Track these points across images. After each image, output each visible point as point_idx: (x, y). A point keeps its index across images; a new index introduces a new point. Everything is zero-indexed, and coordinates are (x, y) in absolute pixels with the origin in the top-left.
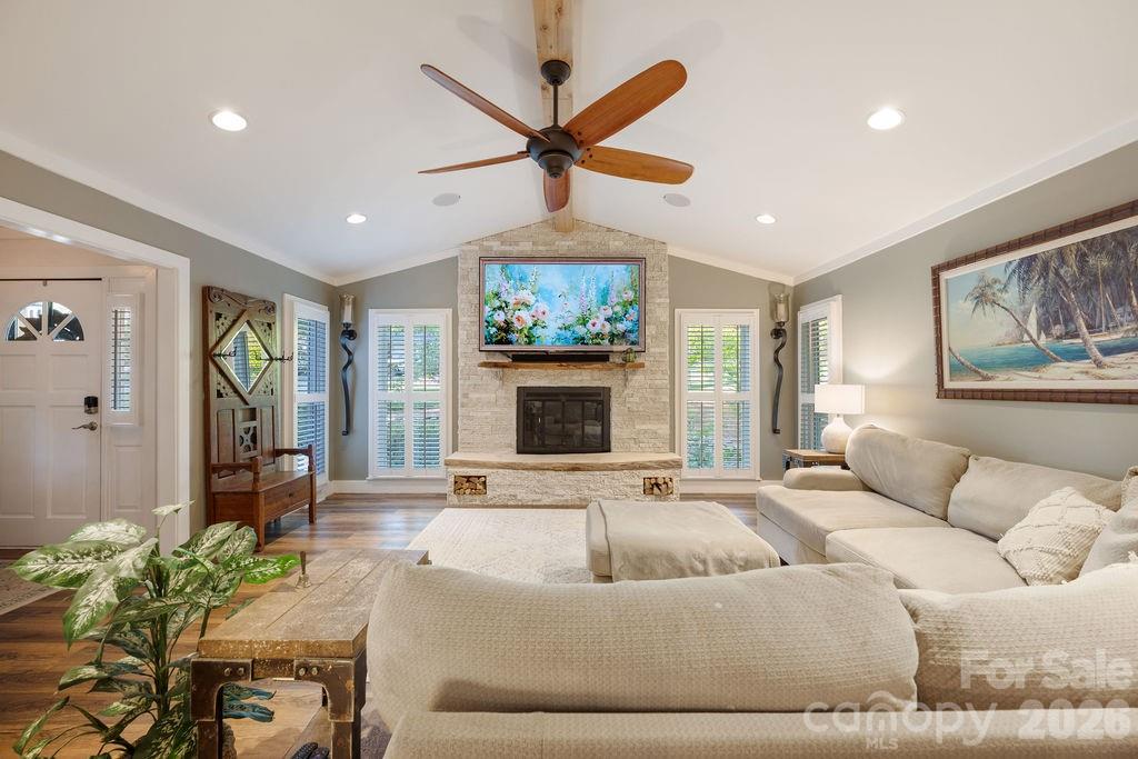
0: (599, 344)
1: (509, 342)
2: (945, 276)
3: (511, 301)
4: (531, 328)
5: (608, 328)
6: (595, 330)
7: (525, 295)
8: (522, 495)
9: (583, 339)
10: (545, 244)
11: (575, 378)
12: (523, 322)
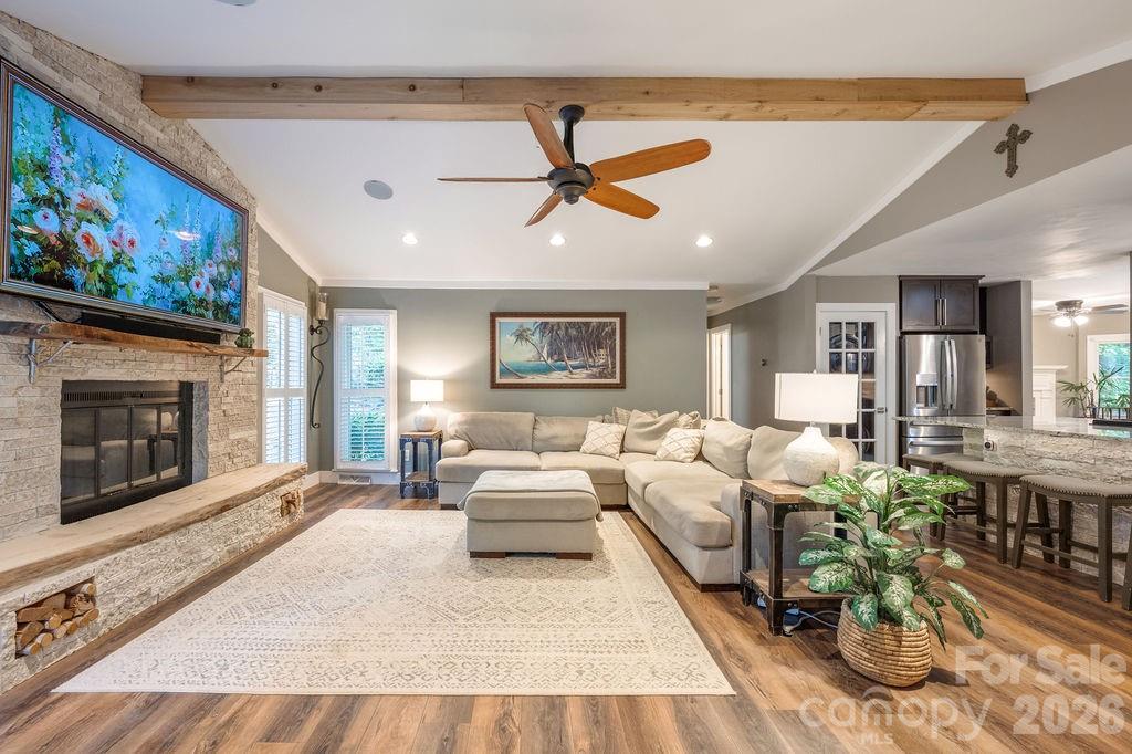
0: (202, 316)
1: (68, 285)
2: (498, 320)
3: (75, 199)
4: (109, 266)
5: (212, 295)
6: (200, 292)
7: (99, 194)
8: (162, 585)
9: (184, 304)
10: (123, 112)
11: (166, 366)
12: (96, 250)
